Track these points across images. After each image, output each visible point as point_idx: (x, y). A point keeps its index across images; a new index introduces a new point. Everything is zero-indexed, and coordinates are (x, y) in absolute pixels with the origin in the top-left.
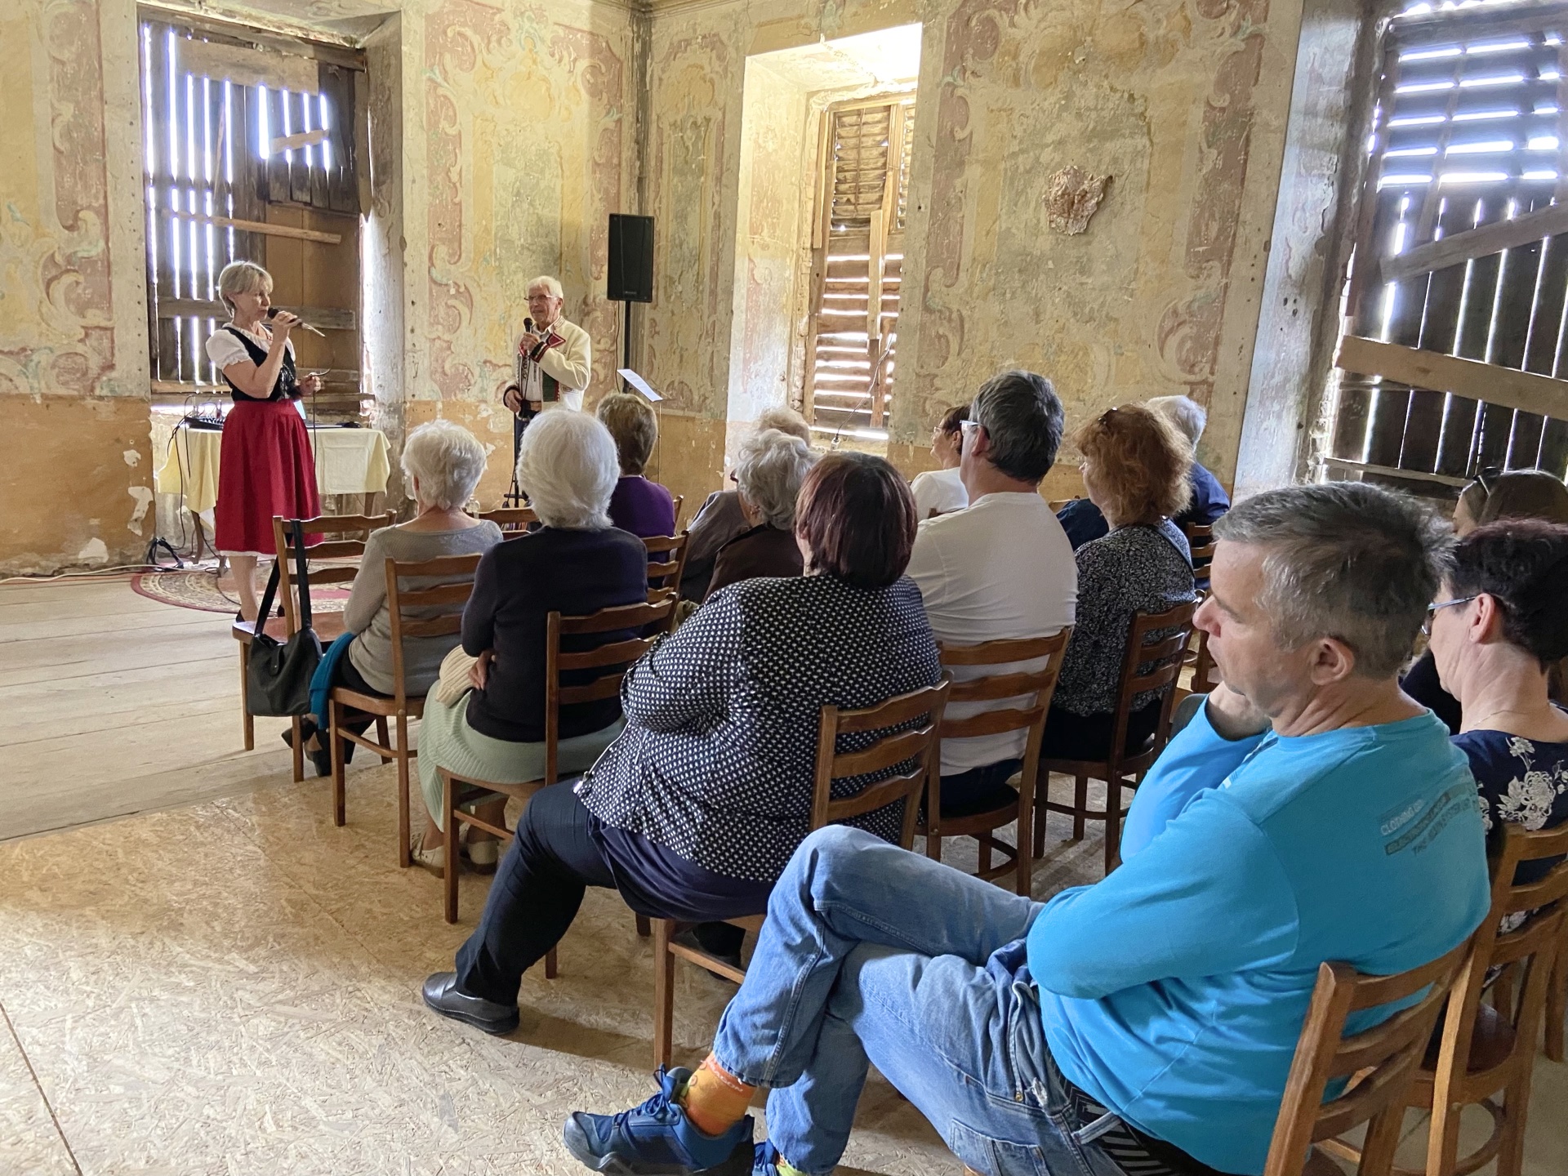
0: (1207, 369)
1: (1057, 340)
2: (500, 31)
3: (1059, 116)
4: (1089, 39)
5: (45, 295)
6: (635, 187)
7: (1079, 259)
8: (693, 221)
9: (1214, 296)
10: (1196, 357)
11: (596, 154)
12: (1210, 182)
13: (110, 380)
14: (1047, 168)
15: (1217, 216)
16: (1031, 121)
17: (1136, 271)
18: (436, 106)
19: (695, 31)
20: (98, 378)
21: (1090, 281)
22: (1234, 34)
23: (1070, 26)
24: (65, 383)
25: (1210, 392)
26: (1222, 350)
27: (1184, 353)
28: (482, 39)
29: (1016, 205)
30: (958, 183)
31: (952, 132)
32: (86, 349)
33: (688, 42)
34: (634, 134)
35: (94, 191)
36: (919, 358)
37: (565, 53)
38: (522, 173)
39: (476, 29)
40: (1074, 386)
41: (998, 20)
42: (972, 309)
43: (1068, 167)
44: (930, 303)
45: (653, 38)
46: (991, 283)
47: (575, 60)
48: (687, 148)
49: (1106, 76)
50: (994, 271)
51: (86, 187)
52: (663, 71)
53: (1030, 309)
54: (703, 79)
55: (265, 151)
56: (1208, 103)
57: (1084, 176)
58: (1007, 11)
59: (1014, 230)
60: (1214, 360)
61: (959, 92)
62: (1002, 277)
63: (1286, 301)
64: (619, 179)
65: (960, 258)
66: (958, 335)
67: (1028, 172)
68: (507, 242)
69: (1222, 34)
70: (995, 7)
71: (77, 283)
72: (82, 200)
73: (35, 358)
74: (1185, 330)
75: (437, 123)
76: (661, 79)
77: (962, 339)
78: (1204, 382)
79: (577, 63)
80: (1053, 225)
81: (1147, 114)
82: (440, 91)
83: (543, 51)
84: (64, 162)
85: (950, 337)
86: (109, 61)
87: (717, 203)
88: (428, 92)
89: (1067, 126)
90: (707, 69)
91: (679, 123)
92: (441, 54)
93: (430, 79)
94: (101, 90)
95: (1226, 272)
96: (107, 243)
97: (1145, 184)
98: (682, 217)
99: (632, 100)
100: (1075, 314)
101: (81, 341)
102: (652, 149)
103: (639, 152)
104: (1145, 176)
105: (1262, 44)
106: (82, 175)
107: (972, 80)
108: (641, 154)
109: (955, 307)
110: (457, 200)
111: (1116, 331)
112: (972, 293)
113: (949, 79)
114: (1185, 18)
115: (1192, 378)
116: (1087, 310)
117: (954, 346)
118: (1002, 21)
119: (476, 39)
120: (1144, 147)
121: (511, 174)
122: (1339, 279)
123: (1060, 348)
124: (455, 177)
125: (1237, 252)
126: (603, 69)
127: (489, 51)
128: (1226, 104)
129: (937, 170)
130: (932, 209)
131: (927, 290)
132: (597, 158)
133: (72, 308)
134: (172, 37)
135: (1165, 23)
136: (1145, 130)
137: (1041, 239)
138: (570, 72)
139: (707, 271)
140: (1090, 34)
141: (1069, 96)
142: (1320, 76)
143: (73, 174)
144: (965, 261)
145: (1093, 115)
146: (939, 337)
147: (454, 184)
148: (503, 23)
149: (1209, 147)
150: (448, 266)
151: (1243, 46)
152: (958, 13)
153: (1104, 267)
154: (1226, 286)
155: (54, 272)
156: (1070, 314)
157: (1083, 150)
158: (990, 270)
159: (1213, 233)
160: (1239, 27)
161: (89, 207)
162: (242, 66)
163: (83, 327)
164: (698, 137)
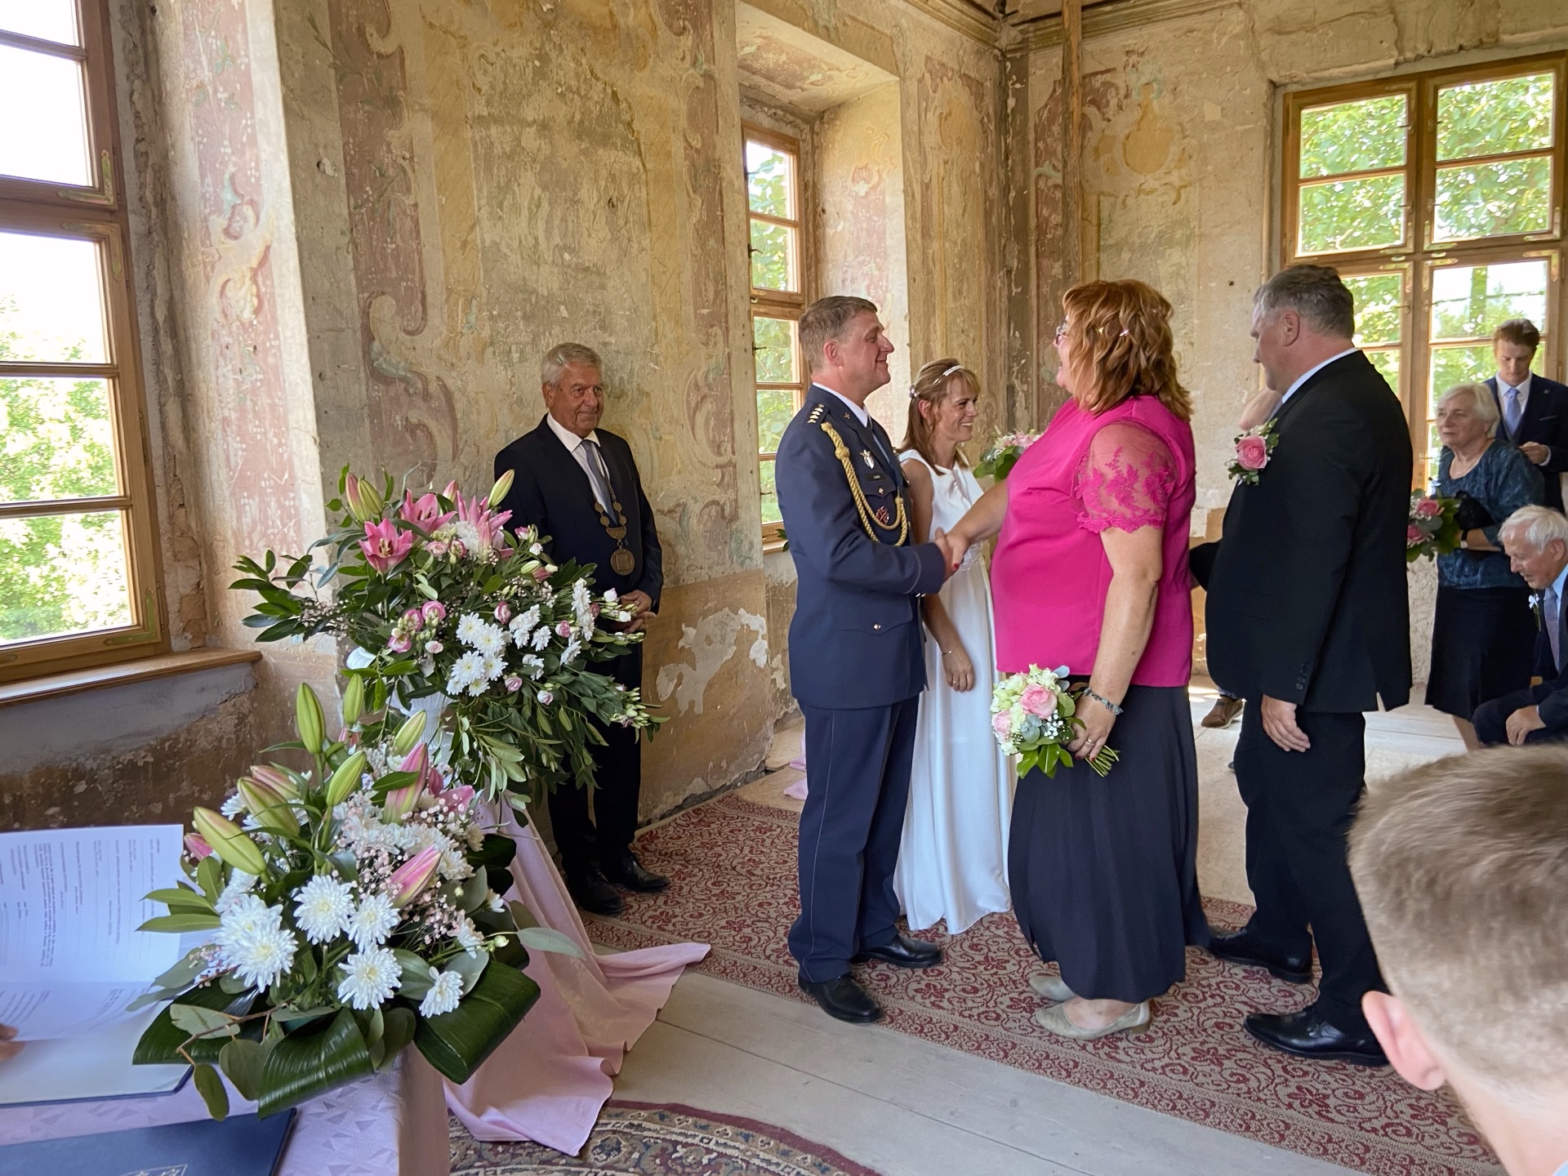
65: (423, 285)
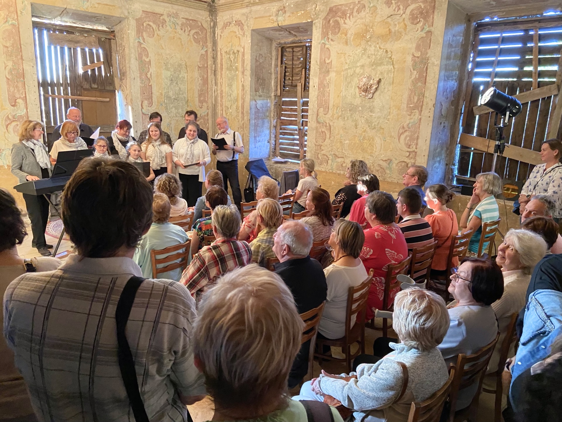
0: (414, 147)
1: (363, 135)
2: (163, 22)
3: (362, 56)
4: (371, 30)
5: (6, 130)
6: (213, 74)
7: (370, 107)
8: (234, 87)
9: (416, 122)
10: (411, 143)
11: (199, 64)
12: (415, 83)
14: (358, 75)
15: (417, 94)
16: (352, 58)
17: (390, 113)
18: (141, 52)
19: (232, 19)
21: (374, 115)
22: (422, 30)
23: (365, 25)
25: (416, 155)
26: (419, 141)
27: (407, 141)
28: (156, 26)
29: (348, 87)
30: (327, 78)
31: (325, 60)
33: (230, 23)
34: (212, 55)
35: (21, 92)
36: (316, 139)
37: (186, 28)
38: (173, 73)
39: (154, 22)
40: (369, 151)
41: (340, 21)
42: (334, 123)
43: (365, 76)
44: (319, 120)
45: (217, 21)
46: (340, 114)
47: (190, 31)
48: (231, 61)
49: (378, 43)
50: (341, 110)
51: (18, 91)
52: (222, 33)
53: (354, 124)
54: (236, 36)
55: (81, 71)
56: (413, 55)
57: (371, 78)
58: (343, 18)
59: (347, 96)
60: (417, 144)
61: (327, 46)
62: (344, 112)
63: (441, 123)
64: (207, 72)
66: (329, 131)
67: (351, 76)
68: (169, 97)
69: (417, 30)
70: (338, 16)
71: (17, 125)
72: (17, 95)
73: (4, 152)
74: (407, 133)
75: (142, 57)
76: (221, 36)
77: (330, 133)
78: (414, 151)
79: (191, 32)
80: (361, 95)
81: (392, 57)
82: (142, 46)
83: (178, 28)
84: (10, 83)
85: (326, 132)
86: (23, 45)
87: (243, 81)
88: (138, 47)
89: (364, 61)
90: (237, 33)
91: (228, 52)
92: (142, 33)
93: (139, 42)
94: (22, 56)
95: (420, 115)
96: (27, 110)
97: (392, 82)
98: (230, 86)
99: (211, 43)
100: (369, 126)
102: (219, 61)
103: (214, 61)
104: (392, 79)
105: (431, 35)
106: (17, 87)
107: (332, 43)
108: (215, 62)
109: (327, 122)
110: (150, 84)
111: (383, 133)
112: (333, 117)
113: (323, 41)
114: (405, 24)
115: (409, 150)
116: (373, 125)
117: (328, 136)
118: (341, 21)
119: (154, 26)
120: (391, 69)
121: (169, 73)
122: (459, 114)
123: (364, 138)
124: (149, 76)
125: (424, 107)
126: (200, 33)
127: (159, 30)
128: (419, 55)
129: (320, 74)
130: (319, 87)
131: (318, 115)
132: (199, 65)
134: (45, 32)
135: (398, 26)
136: (392, 63)
137: (357, 99)
138: (188, 35)
139: (240, 105)
140: (372, 28)
141: (365, 50)
142: (452, 45)
143: (13, 87)
144: (331, 106)
145: (374, 57)
146: (322, 132)
147: (149, 79)
148: (164, 19)
149: (414, 70)
150: (148, 108)
151: (425, 35)
152: (325, 18)
153: (379, 110)
154: (420, 119)
155: (9, 122)
156: (367, 126)
157: (371, 69)
158: (340, 109)
159: (416, 100)
160: (423, 28)
161: (20, 98)
162: (71, 41)
164: (235, 57)
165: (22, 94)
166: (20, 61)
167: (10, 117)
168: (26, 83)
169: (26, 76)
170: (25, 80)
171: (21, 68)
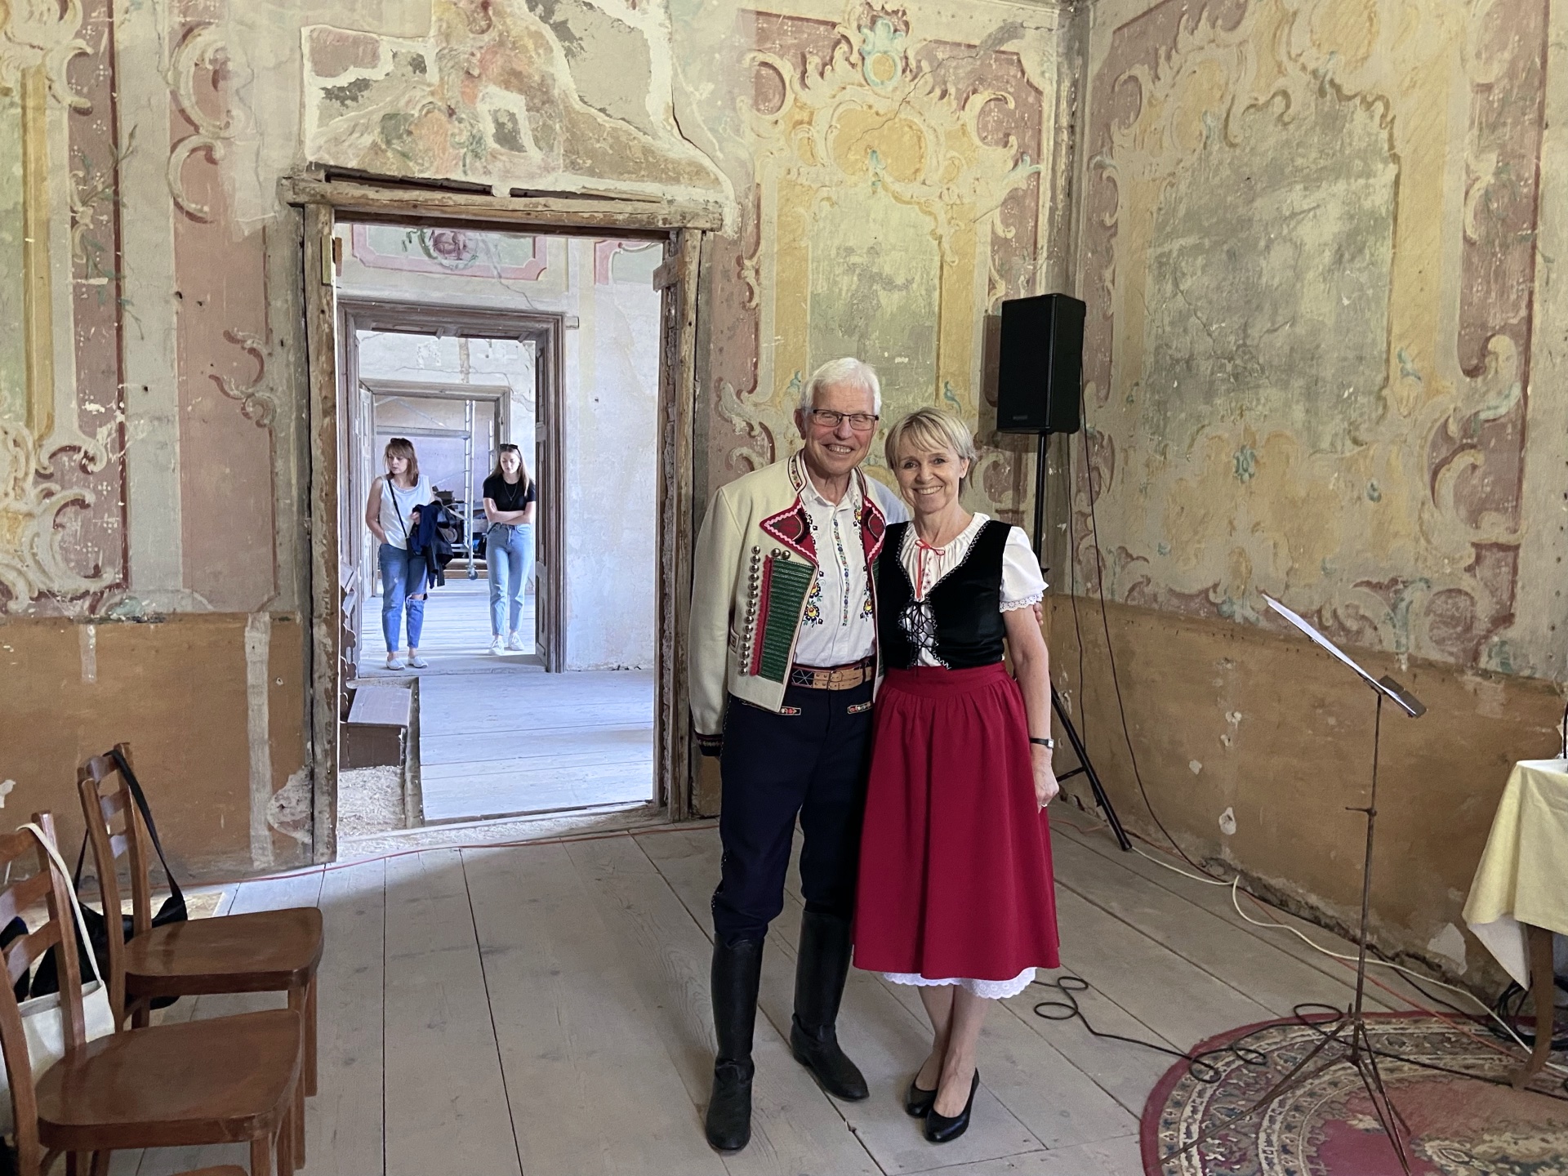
5: (1428, 492)
13: (1503, 643)
20: (1486, 637)
24: (1440, 642)
32: (1473, 582)
35: (1513, 297)
51: (1503, 292)
71: (1474, 467)
72: (1495, 320)
73: (1407, 595)
84: (1476, 261)
94: (1541, 105)
96: (1524, 389)
101: (1469, 569)
106: (1500, 274)
133: (1463, 512)
143: (1487, 277)
155: (1444, 453)
161: (1503, 330)
163: (1474, 545)
165: (1516, 307)
166: (1532, 134)
167: (1453, 429)
168: (1540, 245)
169: (1548, 207)
170: (1540, 228)
171: (1529, 174)
